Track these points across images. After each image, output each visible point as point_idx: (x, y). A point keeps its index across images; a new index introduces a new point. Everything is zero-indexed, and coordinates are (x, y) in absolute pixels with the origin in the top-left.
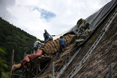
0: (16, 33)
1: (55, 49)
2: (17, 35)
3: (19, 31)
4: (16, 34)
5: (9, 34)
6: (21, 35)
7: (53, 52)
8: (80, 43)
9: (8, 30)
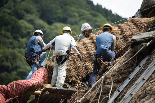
0: (81, 13)
1: (88, 63)
2: (84, 19)
3: (87, 9)
4: (80, 16)
5: (59, 18)
6: (94, 19)
7: (83, 73)
8: (144, 44)
9: (54, 5)
